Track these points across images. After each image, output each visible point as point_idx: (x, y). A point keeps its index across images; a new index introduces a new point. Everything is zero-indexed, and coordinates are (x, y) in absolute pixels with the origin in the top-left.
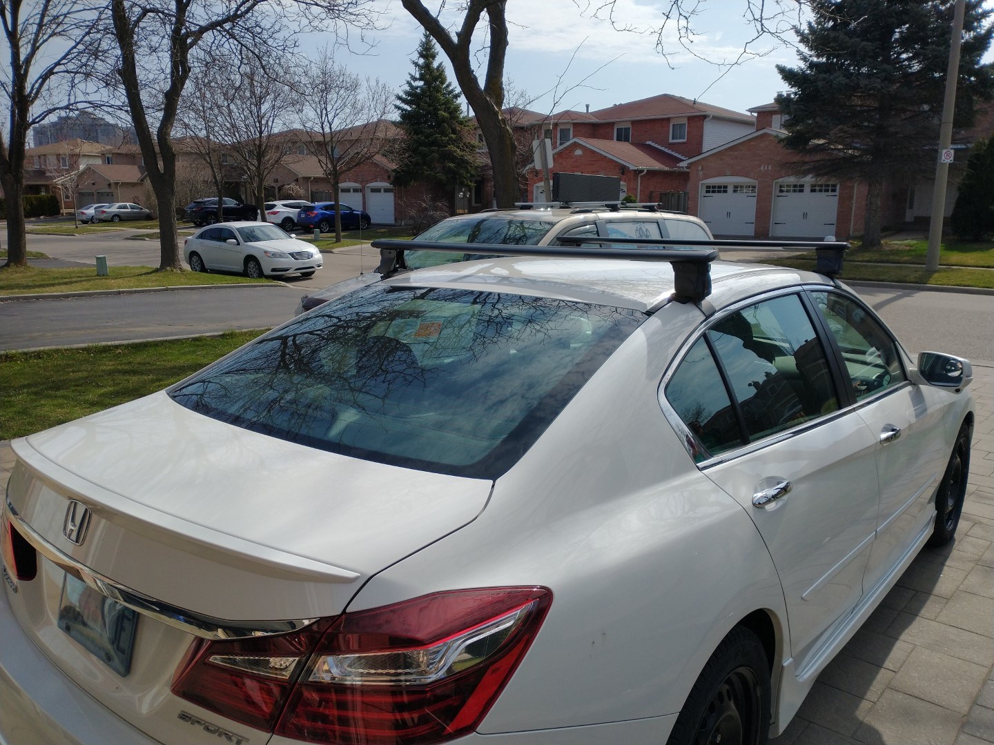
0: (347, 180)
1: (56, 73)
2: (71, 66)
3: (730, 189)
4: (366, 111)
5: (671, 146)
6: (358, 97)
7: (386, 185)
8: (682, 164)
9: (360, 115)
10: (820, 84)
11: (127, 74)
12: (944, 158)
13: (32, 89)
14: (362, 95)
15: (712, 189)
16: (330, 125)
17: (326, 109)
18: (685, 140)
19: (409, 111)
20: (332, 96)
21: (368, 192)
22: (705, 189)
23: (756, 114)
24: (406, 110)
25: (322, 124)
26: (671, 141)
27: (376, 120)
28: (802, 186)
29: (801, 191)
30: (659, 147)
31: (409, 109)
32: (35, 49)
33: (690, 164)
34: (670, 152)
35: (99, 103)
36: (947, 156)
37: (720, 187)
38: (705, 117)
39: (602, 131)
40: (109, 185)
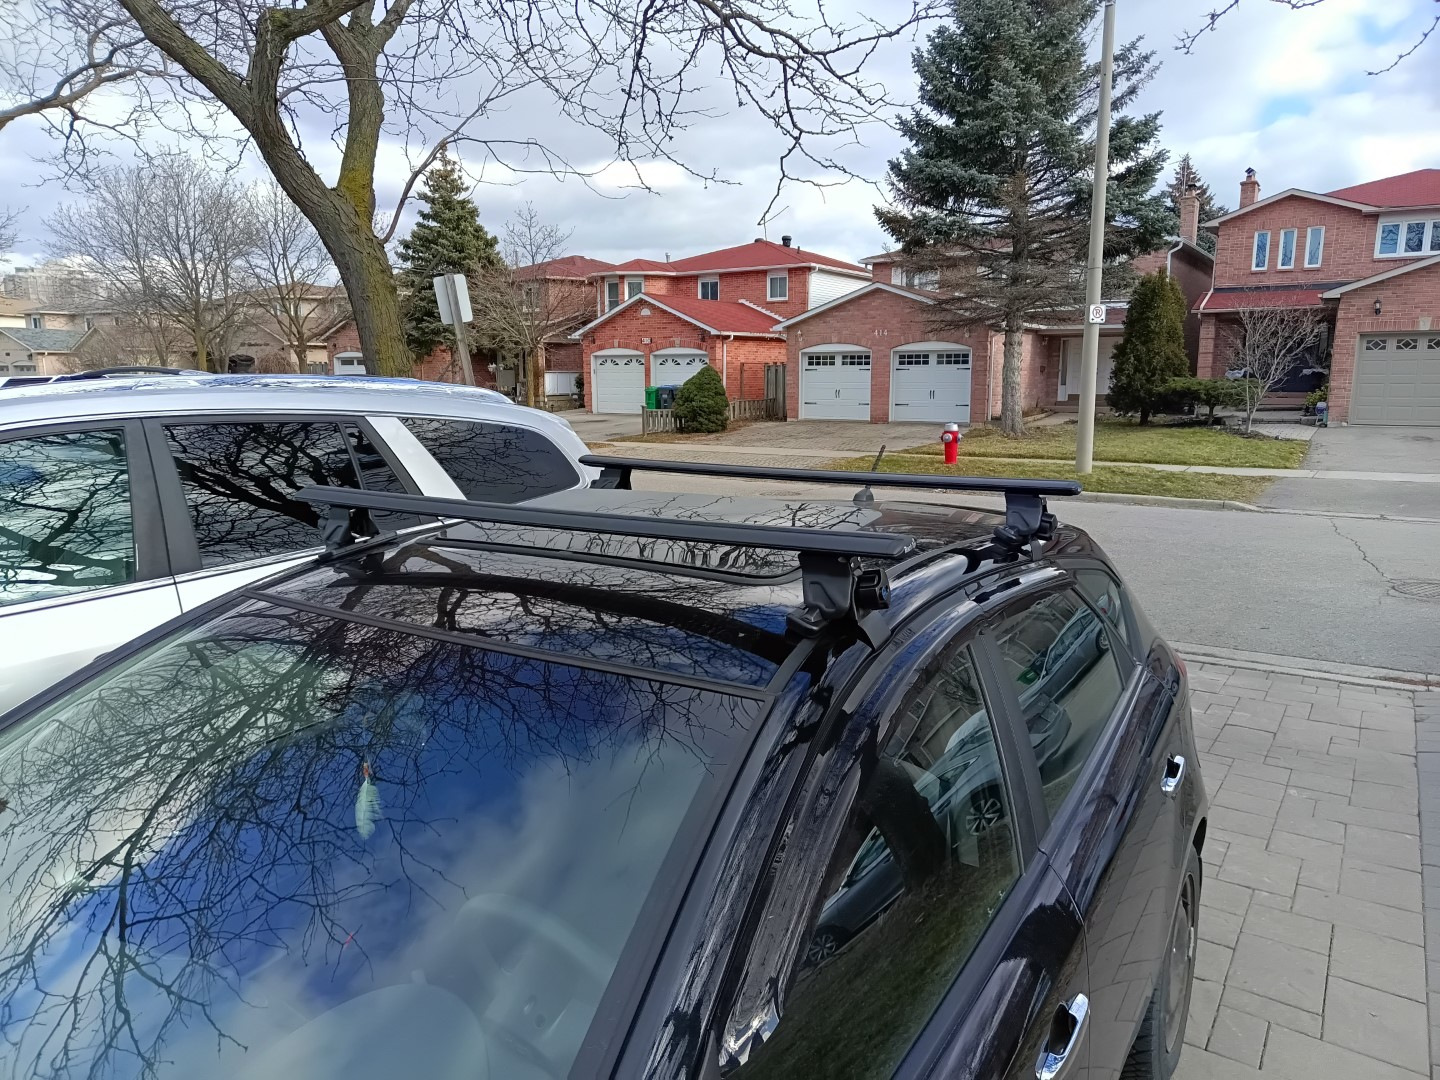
0: (348, 348)
3: (838, 360)
5: (770, 305)
8: (779, 328)
12: (1091, 316)
15: (815, 360)
18: (786, 299)
22: (806, 360)
23: (870, 267)
26: (769, 299)
28: (926, 356)
29: (926, 363)
30: (755, 307)
33: (788, 328)
34: (768, 313)
36: (1097, 313)
37: (825, 358)
38: (810, 269)
39: (683, 286)
40: (30, 356)
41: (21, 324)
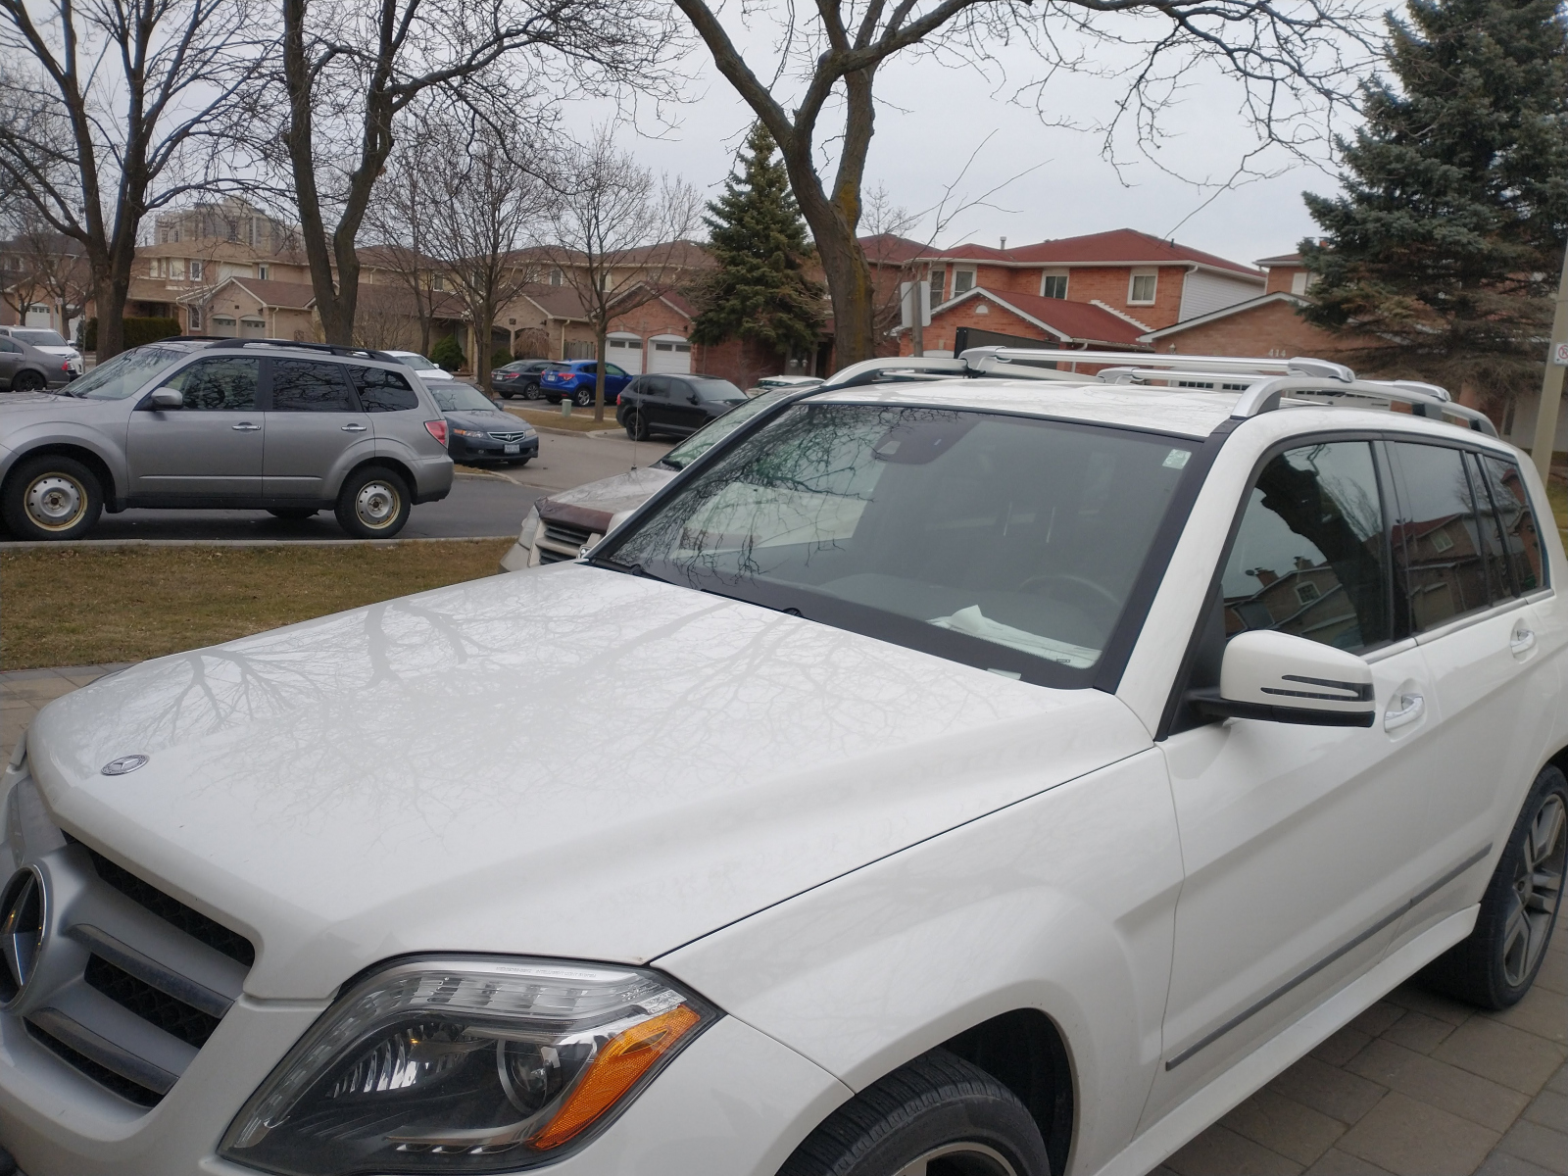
0: (622, 328)
1: (193, 134)
2: (216, 126)
4: (657, 224)
5: (1131, 310)
6: (647, 203)
7: (682, 339)
9: (648, 229)
10: (1371, 226)
11: (297, 144)
12: (1557, 357)
13: (155, 156)
14: (654, 199)
16: (601, 242)
17: (597, 218)
18: (1152, 302)
19: (726, 229)
20: (607, 198)
21: (652, 350)
23: (1267, 270)
24: (720, 227)
25: (589, 238)
26: (1130, 302)
27: (671, 240)
30: (1107, 308)
31: (726, 225)
32: (165, 97)
34: (1127, 318)
35: (252, 183)
38: (1186, 268)
39: (1023, 280)
40: (261, 310)
41: (248, 274)
